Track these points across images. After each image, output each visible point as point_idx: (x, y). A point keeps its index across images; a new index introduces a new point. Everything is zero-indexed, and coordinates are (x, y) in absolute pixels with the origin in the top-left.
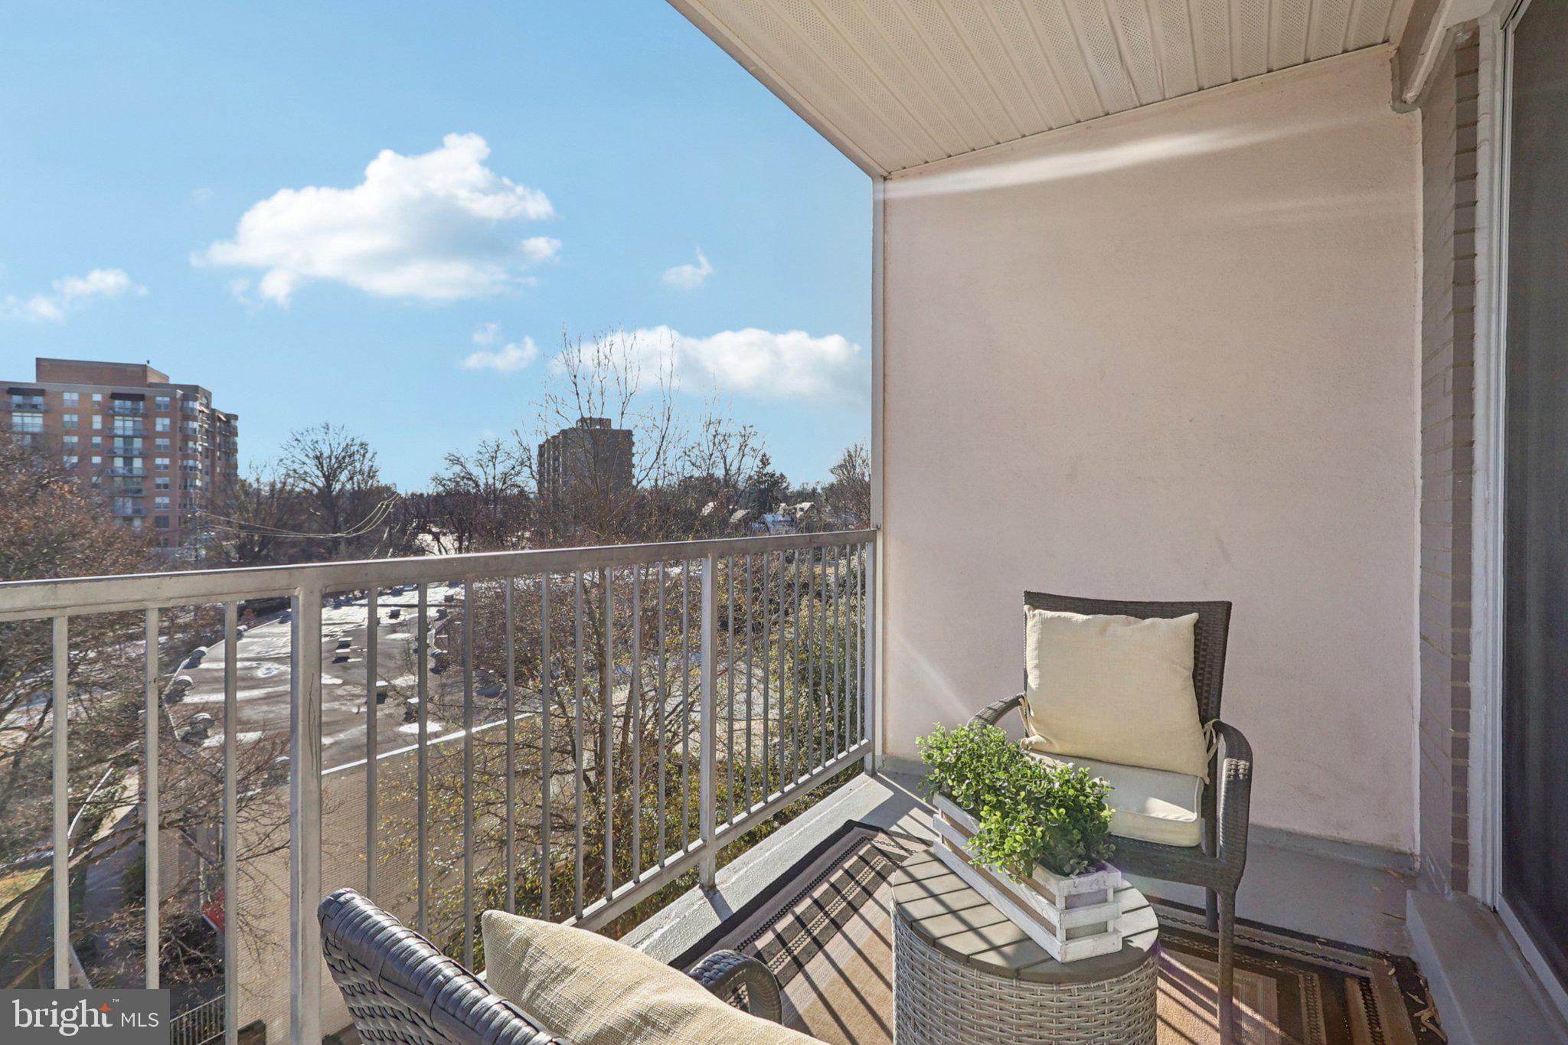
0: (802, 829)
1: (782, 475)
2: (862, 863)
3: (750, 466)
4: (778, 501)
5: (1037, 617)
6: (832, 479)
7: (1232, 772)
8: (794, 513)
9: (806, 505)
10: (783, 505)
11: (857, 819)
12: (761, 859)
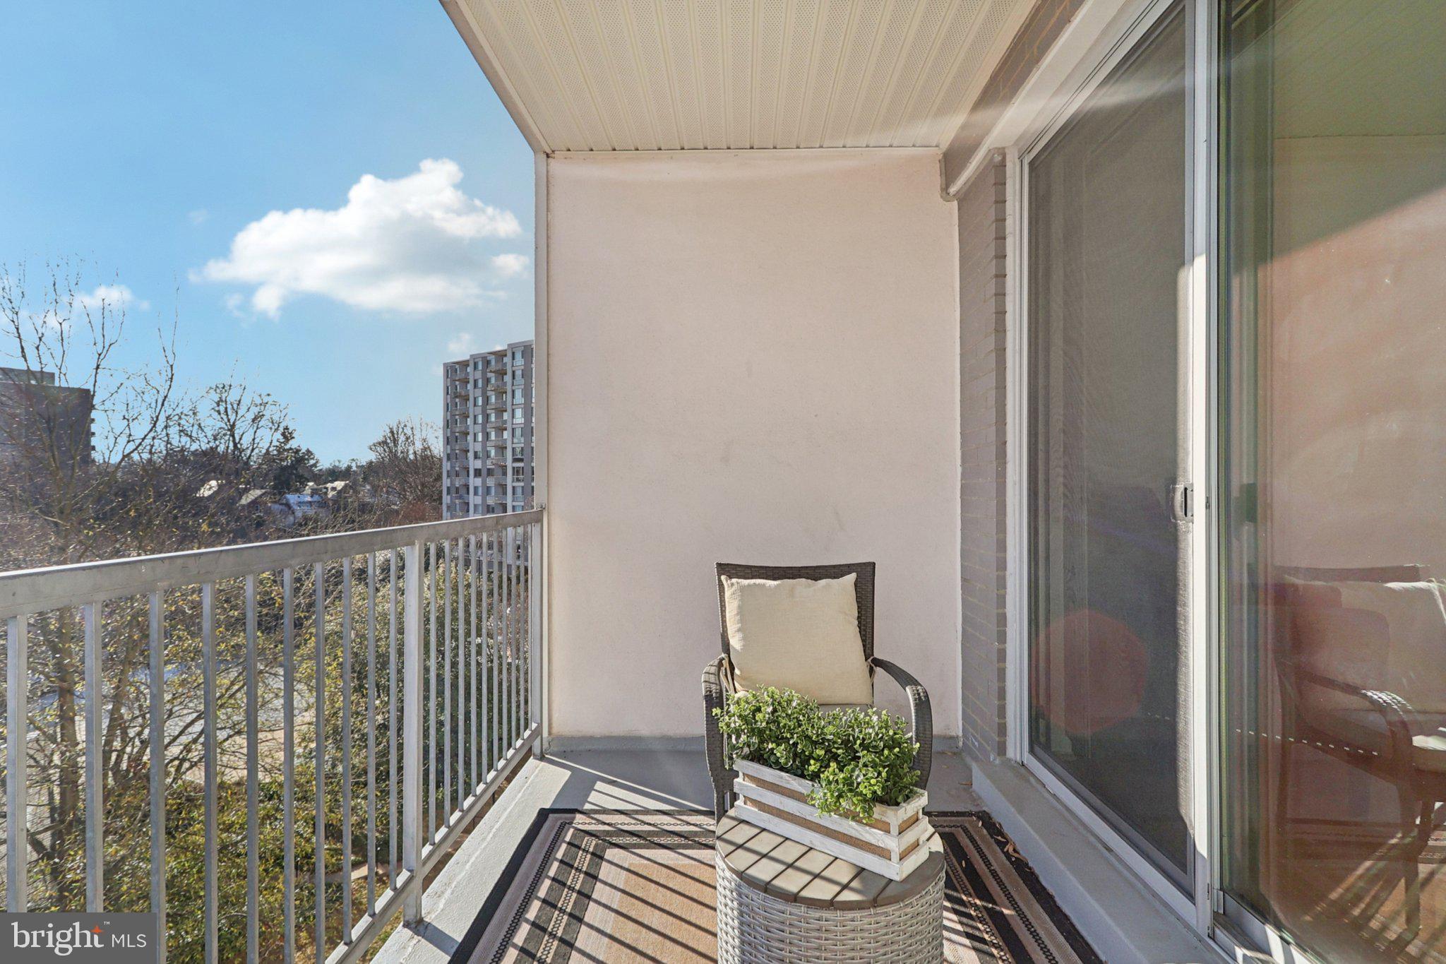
0: (494, 830)
1: (308, 451)
2: (573, 849)
3: (267, 440)
4: (303, 480)
5: (735, 586)
6: (370, 456)
7: (917, 696)
8: (326, 493)
9: (339, 485)
10: (311, 484)
11: (547, 806)
12: (463, 874)
